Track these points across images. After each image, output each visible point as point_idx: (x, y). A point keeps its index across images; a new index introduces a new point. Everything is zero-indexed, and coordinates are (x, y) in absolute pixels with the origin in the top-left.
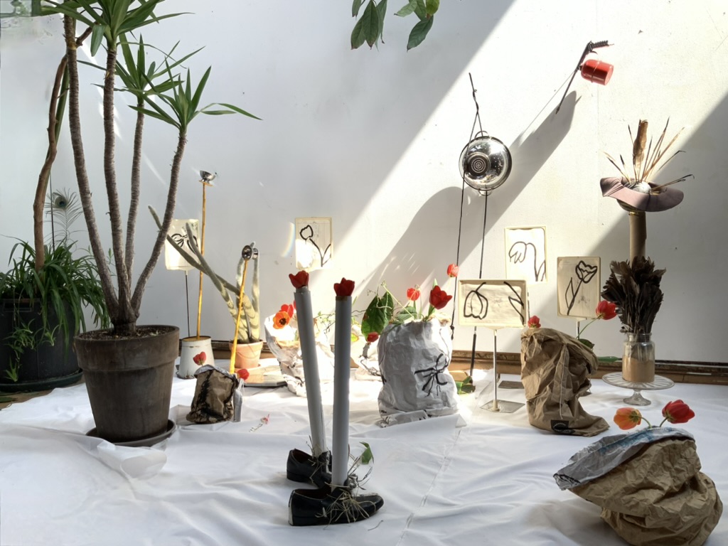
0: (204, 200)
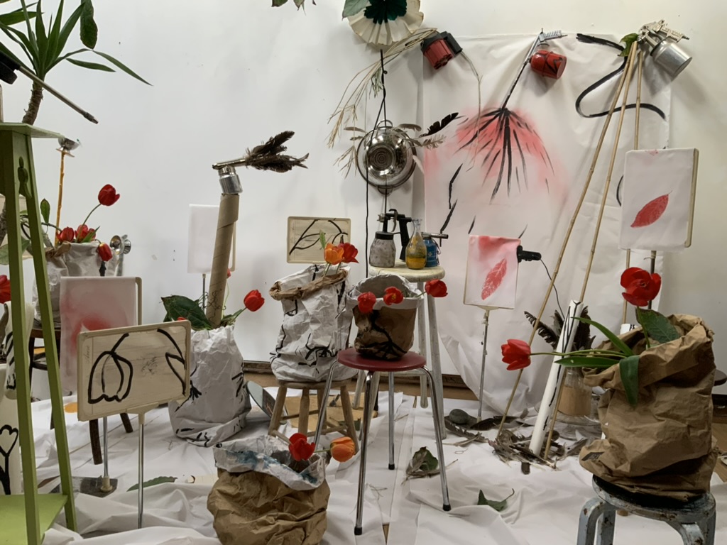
0: (62, 175)
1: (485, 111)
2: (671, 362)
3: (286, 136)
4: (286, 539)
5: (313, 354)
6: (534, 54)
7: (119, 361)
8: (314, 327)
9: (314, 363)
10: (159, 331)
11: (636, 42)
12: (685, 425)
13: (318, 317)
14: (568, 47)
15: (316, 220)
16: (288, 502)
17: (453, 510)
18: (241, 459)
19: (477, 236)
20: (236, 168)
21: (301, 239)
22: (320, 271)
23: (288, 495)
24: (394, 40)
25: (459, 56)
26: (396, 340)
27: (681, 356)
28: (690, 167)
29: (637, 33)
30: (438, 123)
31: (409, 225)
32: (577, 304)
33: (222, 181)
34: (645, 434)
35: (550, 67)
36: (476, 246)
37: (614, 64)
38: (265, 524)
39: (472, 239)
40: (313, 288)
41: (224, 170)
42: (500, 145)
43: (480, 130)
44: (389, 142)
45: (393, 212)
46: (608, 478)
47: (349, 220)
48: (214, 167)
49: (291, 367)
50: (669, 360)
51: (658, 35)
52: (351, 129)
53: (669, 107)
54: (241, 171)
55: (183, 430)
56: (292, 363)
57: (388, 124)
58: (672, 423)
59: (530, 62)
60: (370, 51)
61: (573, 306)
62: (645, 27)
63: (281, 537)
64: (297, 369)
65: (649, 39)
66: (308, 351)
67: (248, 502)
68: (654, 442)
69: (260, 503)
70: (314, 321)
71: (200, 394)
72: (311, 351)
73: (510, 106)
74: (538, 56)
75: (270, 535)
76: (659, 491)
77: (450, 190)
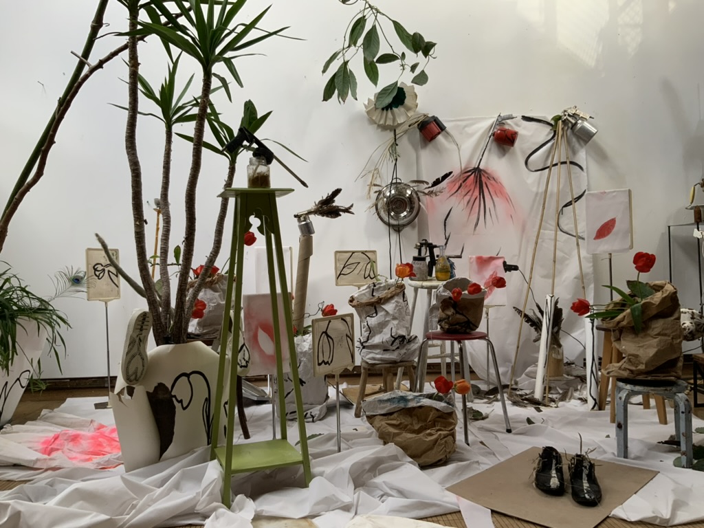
1: (465, 169)
2: (659, 303)
3: (337, 192)
4: (446, 442)
5: (397, 341)
6: (495, 130)
7: (329, 339)
8: (395, 322)
9: (398, 348)
10: (342, 319)
11: (560, 121)
12: (670, 338)
13: (397, 315)
14: (517, 125)
15: (353, 253)
16: (438, 422)
17: (513, 432)
18: (394, 402)
19: (474, 256)
20: (310, 216)
21: (344, 267)
22: (377, 287)
23: (438, 417)
24: (399, 122)
25: (444, 132)
26: (472, 319)
27: (664, 300)
28: (628, 200)
29: (560, 114)
30: (439, 179)
31: (435, 250)
32: (552, 297)
33: (301, 227)
34: (650, 346)
35: (509, 139)
36: (475, 263)
37: (548, 135)
38: (430, 435)
39: (471, 258)
40: (389, 296)
41: (302, 219)
42: (477, 193)
43: (464, 182)
44: (400, 193)
45: (424, 242)
46: (631, 376)
47: (375, 251)
48: (295, 216)
49: (377, 354)
50: (657, 303)
51: (574, 116)
52: (375, 185)
53: (585, 163)
54: (312, 217)
55: (291, 413)
56: (378, 351)
57: (398, 181)
58: (663, 338)
59: (494, 135)
60: (380, 130)
61: (549, 299)
62: (565, 111)
63: (443, 441)
64: (382, 355)
65: (570, 119)
66: (393, 339)
67: (408, 427)
68: (655, 350)
69: (417, 427)
70: (394, 318)
71: (305, 383)
72: (396, 339)
73: (481, 167)
74: (499, 131)
75: (436, 441)
76: (661, 377)
77: (445, 225)
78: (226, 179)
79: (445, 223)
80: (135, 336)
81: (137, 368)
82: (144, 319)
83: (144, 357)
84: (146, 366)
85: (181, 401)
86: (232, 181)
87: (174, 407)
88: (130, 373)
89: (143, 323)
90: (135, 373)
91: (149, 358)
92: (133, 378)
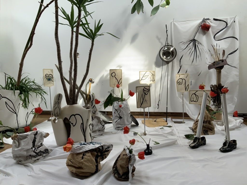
1: (189, 40)
14: (211, 22)
35: (207, 28)
37: (223, 26)
42: (193, 49)
43: (188, 45)
53: (239, 37)
55: (117, 128)
59: (201, 26)
71: (122, 118)
74: (203, 25)
77: (180, 62)
78: (91, 48)
79: (180, 61)
80: (56, 101)
81: (57, 112)
82: (59, 96)
83: (60, 108)
84: (61, 111)
85: (72, 124)
86: (92, 49)
87: (70, 126)
88: (55, 113)
89: (59, 97)
90: (57, 113)
91: (62, 109)
92: (56, 115)
